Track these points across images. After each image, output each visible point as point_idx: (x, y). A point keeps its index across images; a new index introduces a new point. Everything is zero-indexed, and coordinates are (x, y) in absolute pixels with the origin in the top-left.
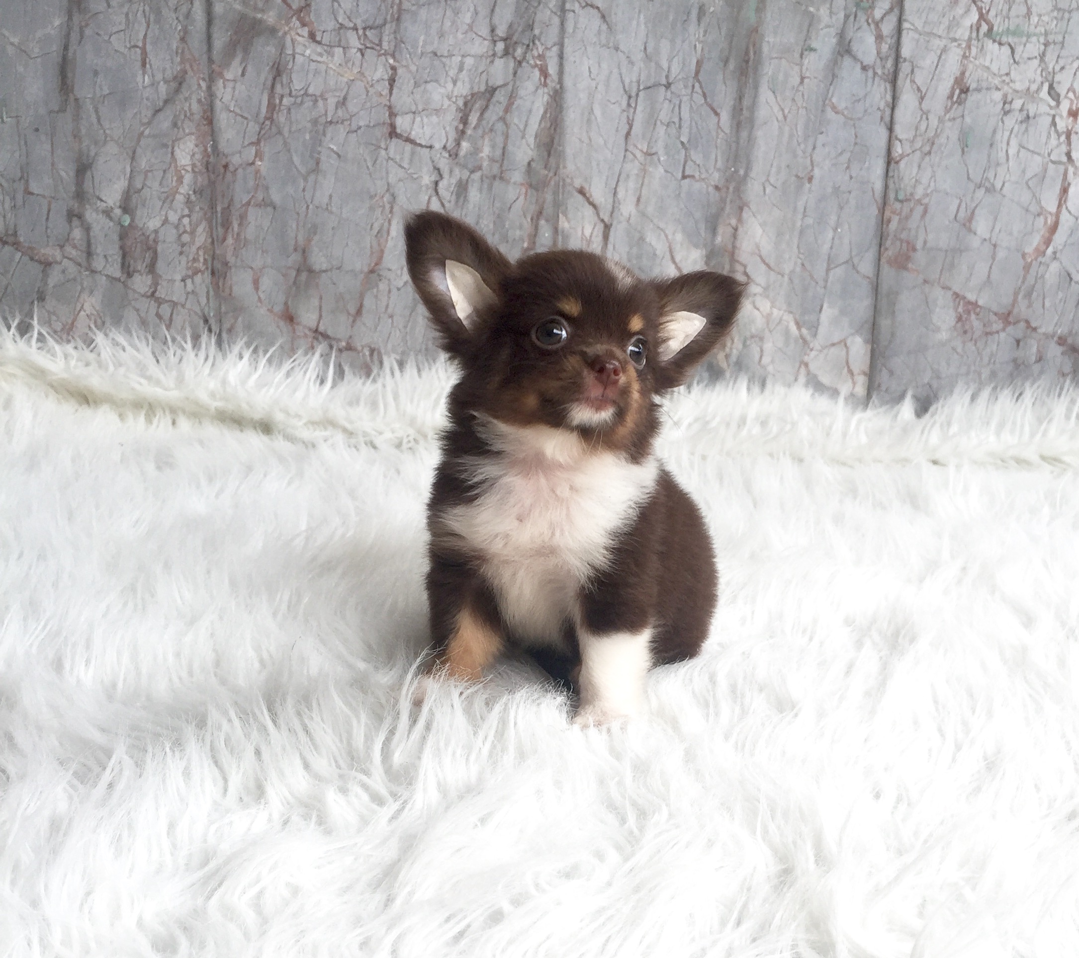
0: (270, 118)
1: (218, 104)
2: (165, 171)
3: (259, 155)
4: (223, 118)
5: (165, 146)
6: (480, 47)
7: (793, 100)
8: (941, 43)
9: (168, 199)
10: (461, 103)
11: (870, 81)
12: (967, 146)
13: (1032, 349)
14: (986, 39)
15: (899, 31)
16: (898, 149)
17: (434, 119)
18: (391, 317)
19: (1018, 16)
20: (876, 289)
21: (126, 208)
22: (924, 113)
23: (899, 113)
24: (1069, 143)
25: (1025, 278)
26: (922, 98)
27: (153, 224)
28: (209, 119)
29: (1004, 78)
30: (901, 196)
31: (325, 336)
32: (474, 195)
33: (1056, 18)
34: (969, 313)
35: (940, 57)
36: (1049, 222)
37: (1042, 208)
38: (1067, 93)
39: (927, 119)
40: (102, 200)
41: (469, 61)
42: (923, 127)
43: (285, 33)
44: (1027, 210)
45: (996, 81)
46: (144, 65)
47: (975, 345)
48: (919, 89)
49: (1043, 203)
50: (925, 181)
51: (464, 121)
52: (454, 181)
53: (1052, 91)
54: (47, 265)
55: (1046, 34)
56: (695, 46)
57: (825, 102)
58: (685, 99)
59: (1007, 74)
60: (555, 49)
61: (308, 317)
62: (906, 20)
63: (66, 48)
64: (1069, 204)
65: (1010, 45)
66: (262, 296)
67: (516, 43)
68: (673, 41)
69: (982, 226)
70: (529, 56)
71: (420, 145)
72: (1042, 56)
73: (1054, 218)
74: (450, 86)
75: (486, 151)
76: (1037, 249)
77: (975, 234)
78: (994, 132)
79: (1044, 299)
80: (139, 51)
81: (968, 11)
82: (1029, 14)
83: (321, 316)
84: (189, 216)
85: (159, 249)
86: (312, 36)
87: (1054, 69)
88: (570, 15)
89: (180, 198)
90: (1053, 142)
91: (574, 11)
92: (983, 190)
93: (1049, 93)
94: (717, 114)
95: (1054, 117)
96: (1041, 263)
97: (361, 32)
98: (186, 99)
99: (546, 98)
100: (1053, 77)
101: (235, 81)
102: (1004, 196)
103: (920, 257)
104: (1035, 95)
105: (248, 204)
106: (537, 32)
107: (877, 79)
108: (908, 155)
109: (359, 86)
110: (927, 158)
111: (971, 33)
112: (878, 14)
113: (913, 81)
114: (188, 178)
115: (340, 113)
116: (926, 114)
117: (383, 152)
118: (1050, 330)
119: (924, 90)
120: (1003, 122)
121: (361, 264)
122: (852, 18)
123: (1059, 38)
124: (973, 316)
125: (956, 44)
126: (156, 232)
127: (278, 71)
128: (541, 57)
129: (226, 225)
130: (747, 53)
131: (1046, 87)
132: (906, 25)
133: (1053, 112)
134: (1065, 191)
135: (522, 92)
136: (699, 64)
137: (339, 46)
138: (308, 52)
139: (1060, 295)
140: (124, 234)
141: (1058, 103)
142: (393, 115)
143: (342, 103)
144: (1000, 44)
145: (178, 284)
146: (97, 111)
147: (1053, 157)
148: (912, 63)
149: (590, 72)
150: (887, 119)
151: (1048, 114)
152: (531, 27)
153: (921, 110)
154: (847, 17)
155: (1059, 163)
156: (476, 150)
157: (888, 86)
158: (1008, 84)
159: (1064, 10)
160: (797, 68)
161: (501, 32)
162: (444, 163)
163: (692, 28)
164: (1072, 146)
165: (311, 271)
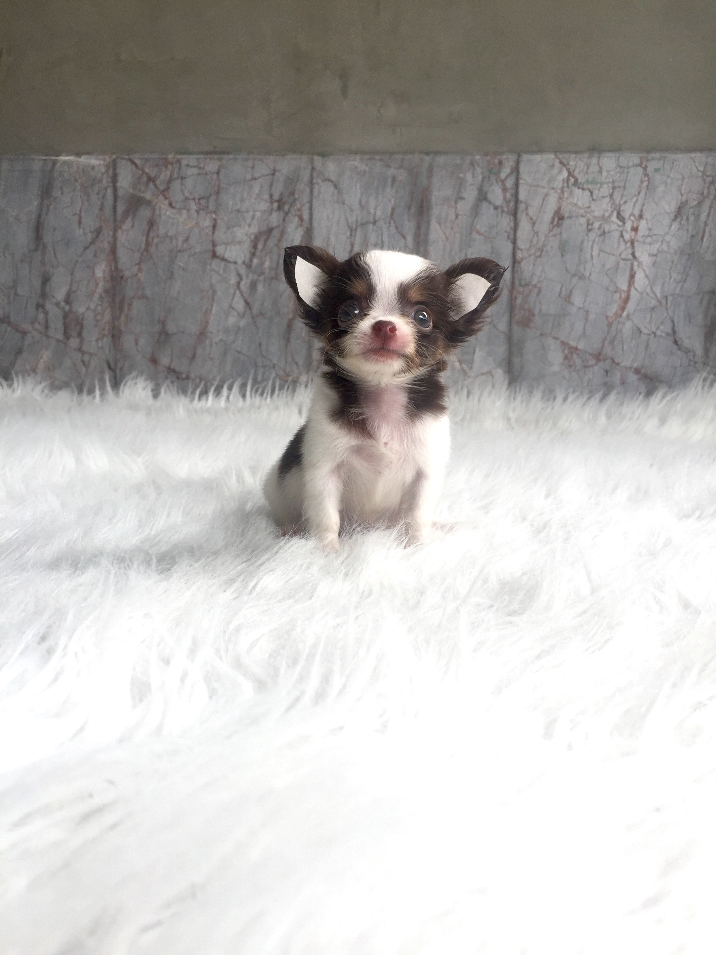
0: (146, 250)
1: (119, 244)
2: (89, 281)
3: (140, 270)
4: (121, 252)
5: (89, 267)
6: (264, 206)
7: (452, 228)
8: (545, 191)
9: (90, 295)
10: (253, 237)
11: (500, 215)
12: (565, 251)
13: (617, 376)
14: (573, 187)
15: (517, 185)
16: (519, 255)
17: (238, 247)
18: (212, 359)
19: (593, 172)
20: (510, 339)
21: (68, 301)
22: (535, 233)
23: (519, 233)
24: (633, 247)
25: (608, 332)
26: (534, 224)
27: (81, 310)
28: (113, 251)
29: (587, 209)
30: (523, 282)
31: (174, 371)
32: (260, 288)
33: (619, 172)
34: (572, 353)
35: (544, 199)
36: (623, 296)
37: (617, 287)
38: (630, 216)
39: (538, 236)
40: (54, 297)
41: (258, 214)
42: (535, 241)
43: (156, 204)
44: (607, 289)
45: (582, 211)
46: (80, 223)
47: (578, 374)
48: (531, 219)
49: (618, 285)
50: (538, 273)
51: (255, 247)
52: (249, 281)
53: (620, 217)
54: (24, 333)
55: (613, 182)
56: (390, 200)
57: (471, 228)
58: (385, 230)
59: (589, 207)
60: (307, 206)
61: (165, 361)
62: (521, 179)
63: (39, 216)
64: (636, 285)
65: (589, 190)
66: (140, 349)
67: (285, 203)
68: (377, 198)
69: (577, 300)
70: (292, 210)
71: (230, 262)
72: (611, 196)
73: (626, 294)
74: (246, 228)
75: (267, 264)
76: (616, 313)
77: (573, 304)
78: (582, 242)
79: (623, 344)
80: (77, 217)
81: (560, 171)
82: (601, 171)
83: (172, 360)
84: (101, 305)
85: (85, 323)
86: (170, 204)
87: (620, 203)
88: (316, 187)
89: (96, 296)
90: (622, 246)
91: (318, 184)
92: (577, 278)
93: (618, 218)
94: (404, 238)
95: (622, 232)
96: (619, 322)
97: (197, 201)
98: (102, 241)
99: (302, 233)
100: (620, 208)
101: (128, 230)
102: (591, 281)
103: (537, 320)
104: (608, 219)
105: (133, 298)
106: (297, 196)
107: (504, 214)
108: (526, 258)
109: (196, 230)
110: (539, 260)
111: (563, 184)
112: (503, 175)
113: (527, 214)
114: (101, 284)
115: (185, 246)
116: (536, 233)
117: (209, 267)
118: (628, 364)
119: (534, 219)
120: (587, 236)
121: (194, 329)
122: (486, 180)
123: (622, 184)
124: (575, 356)
125: (553, 191)
126: (83, 314)
127: (152, 224)
128: (299, 210)
129: (121, 309)
130: (422, 201)
131: (615, 214)
132: (521, 181)
133: (621, 229)
134: (632, 277)
135: (289, 230)
136: (393, 210)
137: (185, 209)
138: (168, 213)
139: (634, 342)
140: (66, 316)
141: (624, 223)
142: (214, 245)
143: (186, 240)
144: (583, 189)
145: (94, 343)
146: (54, 250)
147: (623, 256)
148: (526, 203)
149: (328, 217)
150: (512, 236)
151: (618, 230)
152: (293, 193)
153: (533, 230)
154: (484, 179)
155: (627, 260)
156: (261, 264)
157: (512, 218)
158: (589, 213)
159: (624, 167)
160: (453, 210)
161: (276, 197)
162: (243, 271)
163: (388, 190)
164: (636, 249)
165: (167, 335)
